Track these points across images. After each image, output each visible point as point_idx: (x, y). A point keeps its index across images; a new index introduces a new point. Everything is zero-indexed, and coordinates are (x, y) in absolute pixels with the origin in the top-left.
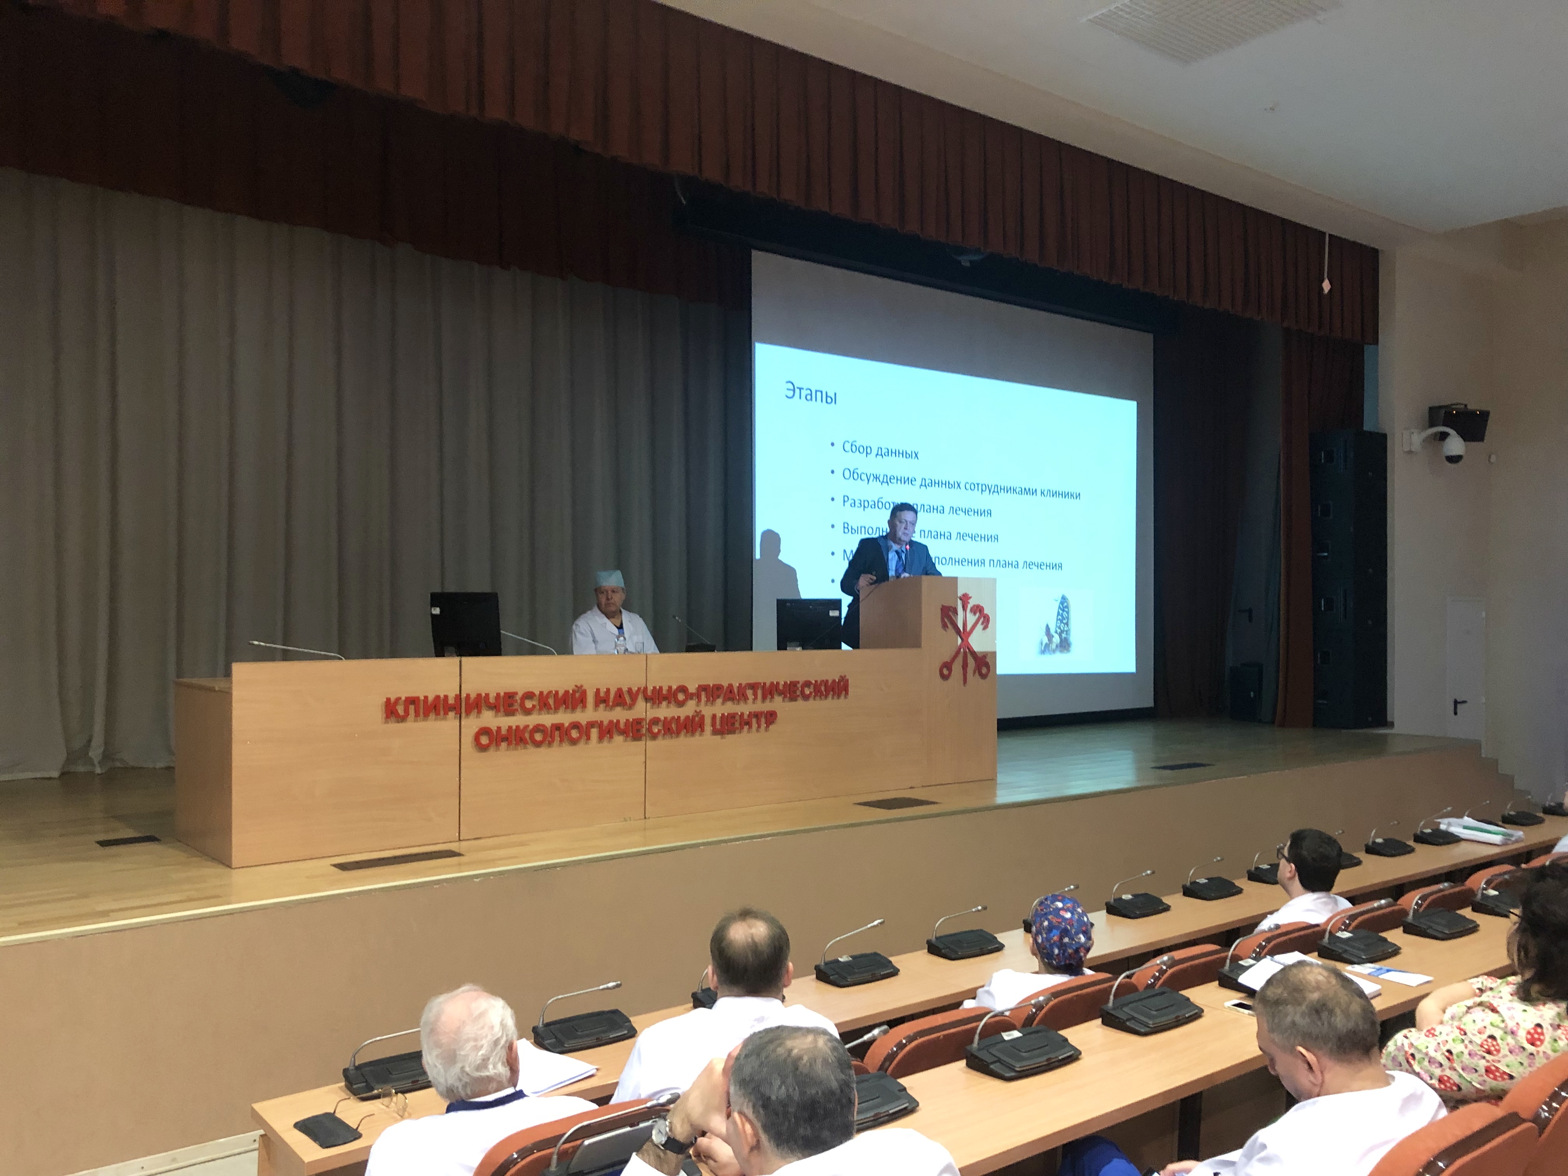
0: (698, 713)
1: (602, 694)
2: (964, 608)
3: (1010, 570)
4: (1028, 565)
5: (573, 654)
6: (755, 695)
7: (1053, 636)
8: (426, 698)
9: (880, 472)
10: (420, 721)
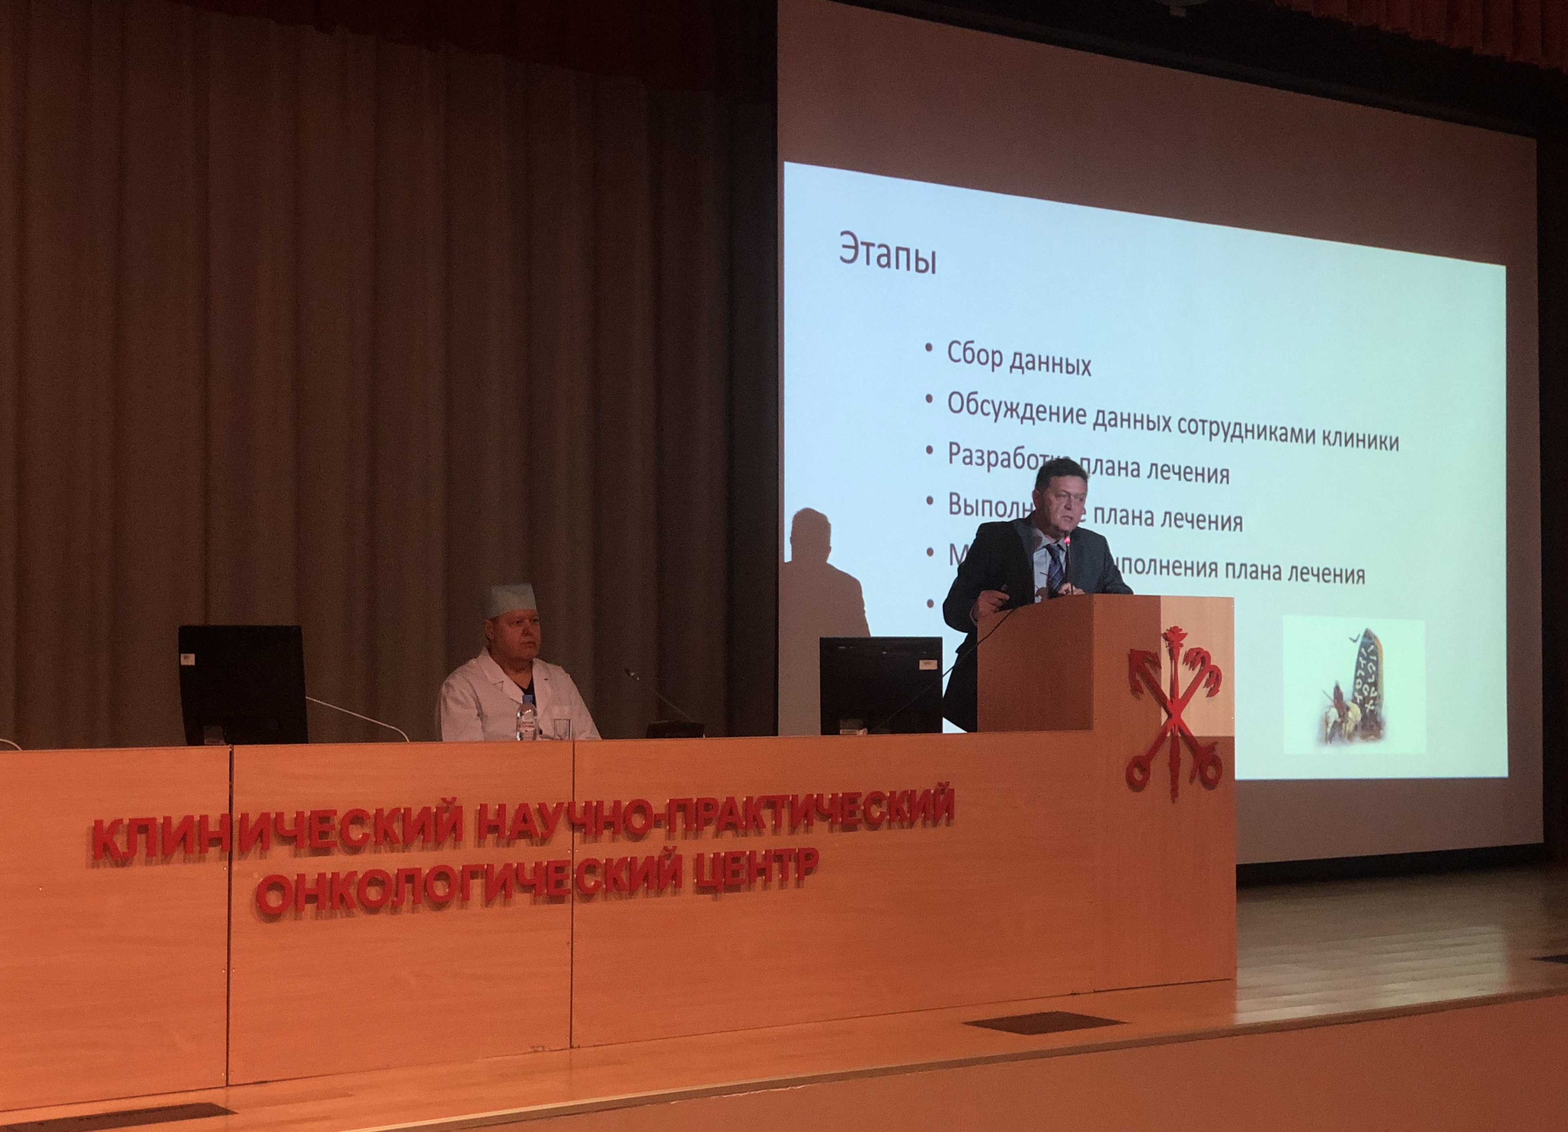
0: (668, 853)
1: (491, 816)
2: (1173, 656)
3: (1265, 583)
4: (1301, 573)
5: (441, 740)
6: (777, 817)
7: (1348, 709)
8: (168, 820)
9: (1019, 398)
10: (157, 864)
